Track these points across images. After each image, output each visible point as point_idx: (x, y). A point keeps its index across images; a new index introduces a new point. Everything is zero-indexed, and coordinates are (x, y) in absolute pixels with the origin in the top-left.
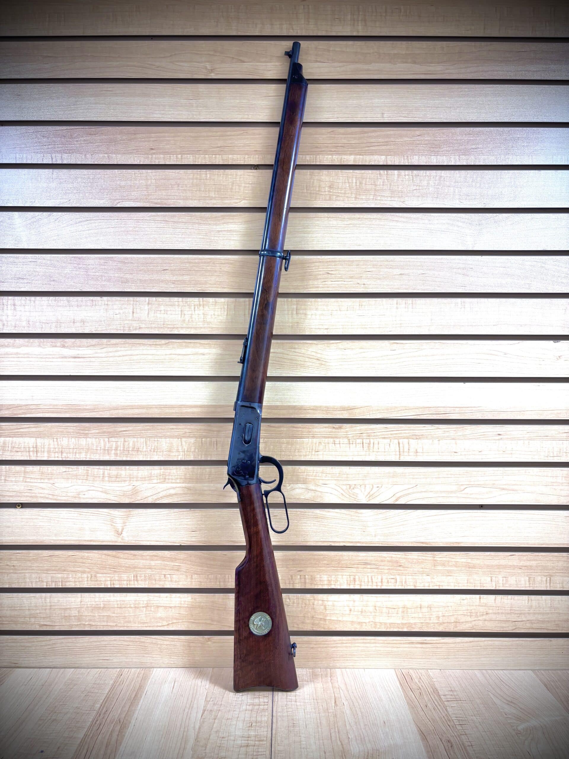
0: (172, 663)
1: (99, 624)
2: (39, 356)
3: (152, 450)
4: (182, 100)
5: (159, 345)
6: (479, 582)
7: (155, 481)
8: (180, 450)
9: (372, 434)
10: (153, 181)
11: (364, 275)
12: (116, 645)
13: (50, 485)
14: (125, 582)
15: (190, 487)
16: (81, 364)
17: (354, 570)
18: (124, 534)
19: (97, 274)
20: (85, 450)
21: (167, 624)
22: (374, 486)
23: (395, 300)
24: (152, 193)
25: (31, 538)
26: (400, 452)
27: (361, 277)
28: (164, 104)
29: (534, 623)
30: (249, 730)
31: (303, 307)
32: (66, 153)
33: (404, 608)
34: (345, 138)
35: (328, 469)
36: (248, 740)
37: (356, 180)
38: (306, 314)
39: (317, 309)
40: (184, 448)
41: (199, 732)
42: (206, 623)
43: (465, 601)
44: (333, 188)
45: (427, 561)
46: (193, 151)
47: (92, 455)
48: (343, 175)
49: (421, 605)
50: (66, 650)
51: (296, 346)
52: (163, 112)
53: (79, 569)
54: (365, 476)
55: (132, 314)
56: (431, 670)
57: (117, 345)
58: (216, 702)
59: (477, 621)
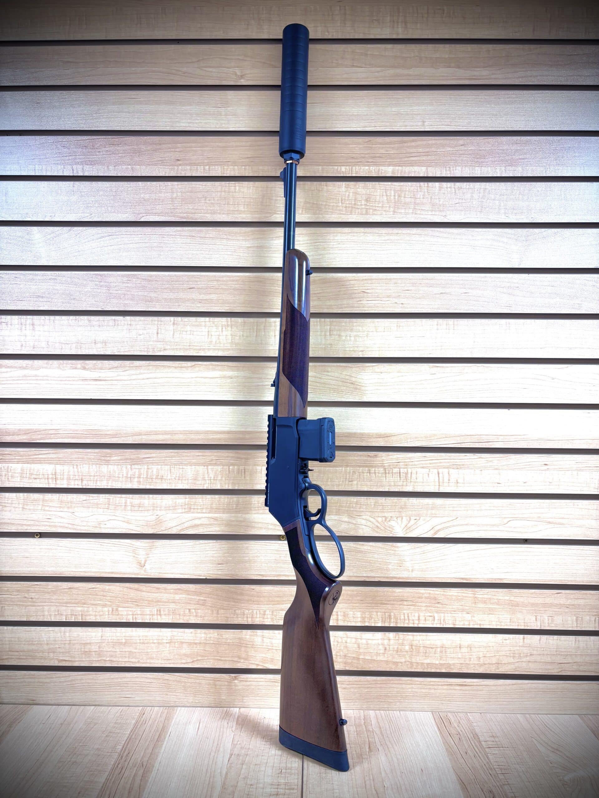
0: (197, 701)
1: (120, 660)
2: (59, 379)
3: (177, 478)
4: (209, 108)
5: (185, 367)
6: (523, 621)
7: (180, 511)
8: (207, 479)
9: (410, 463)
10: (179, 194)
11: (402, 294)
12: (138, 683)
13: (70, 514)
14: (148, 617)
15: (217, 517)
16: (102, 387)
17: (389, 607)
18: (147, 566)
19: (119, 292)
20: (106, 477)
21: (192, 661)
22: (411, 517)
23: (435, 321)
24: (177, 206)
25: (50, 569)
26: (439, 482)
27: (399, 296)
28: (192, 112)
29: (581, 665)
30: (278, 777)
31: (336, 328)
32: (88, 165)
33: (443, 647)
34: (383, 148)
35: (363, 500)
36: (277, 788)
37: (395, 193)
38: (339, 335)
39: (352, 330)
40: (210, 476)
41: (226, 778)
42: (232, 660)
43: (508, 642)
44: (370, 201)
45: (466, 598)
46: (222, 162)
47: (114, 482)
48: (381, 187)
49: (460, 645)
50: (87, 687)
51: (330, 370)
52: (189, 121)
53: (99, 602)
54: (401, 508)
55: (156, 335)
56: (471, 714)
57: (140, 368)
58: (243, 746)
59: (520, 663)
